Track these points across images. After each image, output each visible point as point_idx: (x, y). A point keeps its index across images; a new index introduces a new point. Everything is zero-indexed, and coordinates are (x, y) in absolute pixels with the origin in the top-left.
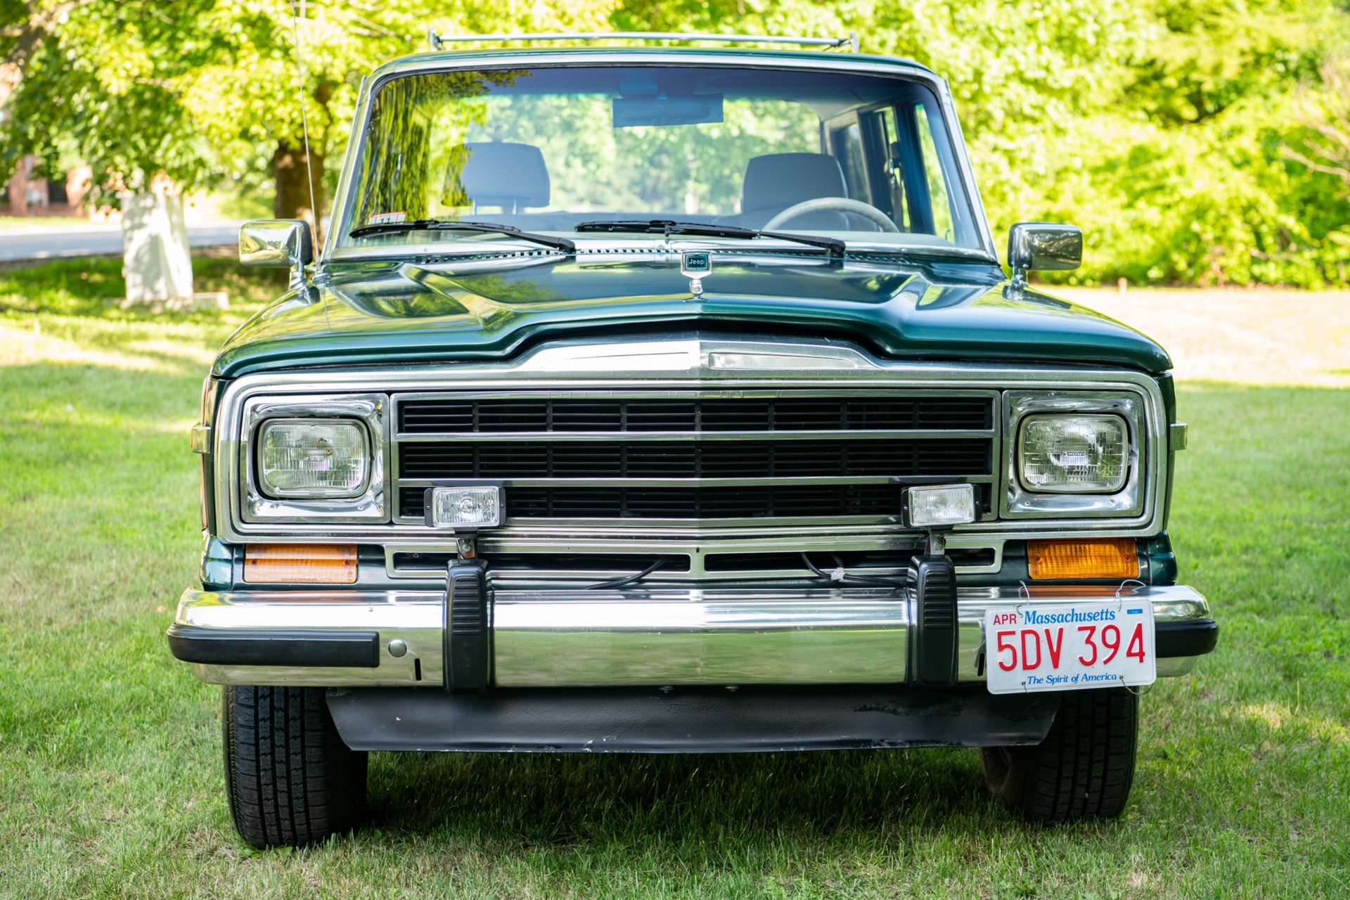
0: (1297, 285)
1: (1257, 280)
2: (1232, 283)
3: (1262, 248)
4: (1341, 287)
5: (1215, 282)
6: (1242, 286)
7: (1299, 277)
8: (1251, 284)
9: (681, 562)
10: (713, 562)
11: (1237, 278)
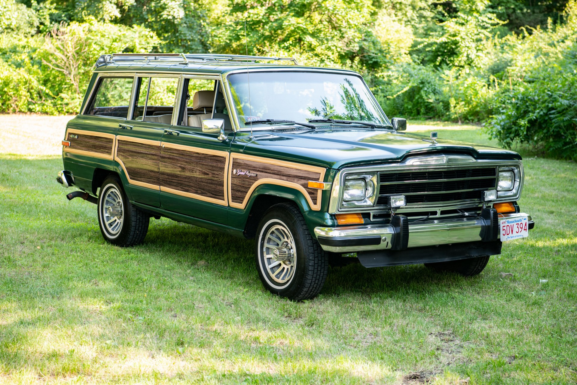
0: (47, 113)
1: (30, 110)
2: (20, 112)
3: (33, 99)
4: (65, 115)
5: (14, 112)
6: (26, 113)
7: (48, 110)
8: (29, 113)
9: (435, 213)
10: (442, 213)
11: (23, 110)
